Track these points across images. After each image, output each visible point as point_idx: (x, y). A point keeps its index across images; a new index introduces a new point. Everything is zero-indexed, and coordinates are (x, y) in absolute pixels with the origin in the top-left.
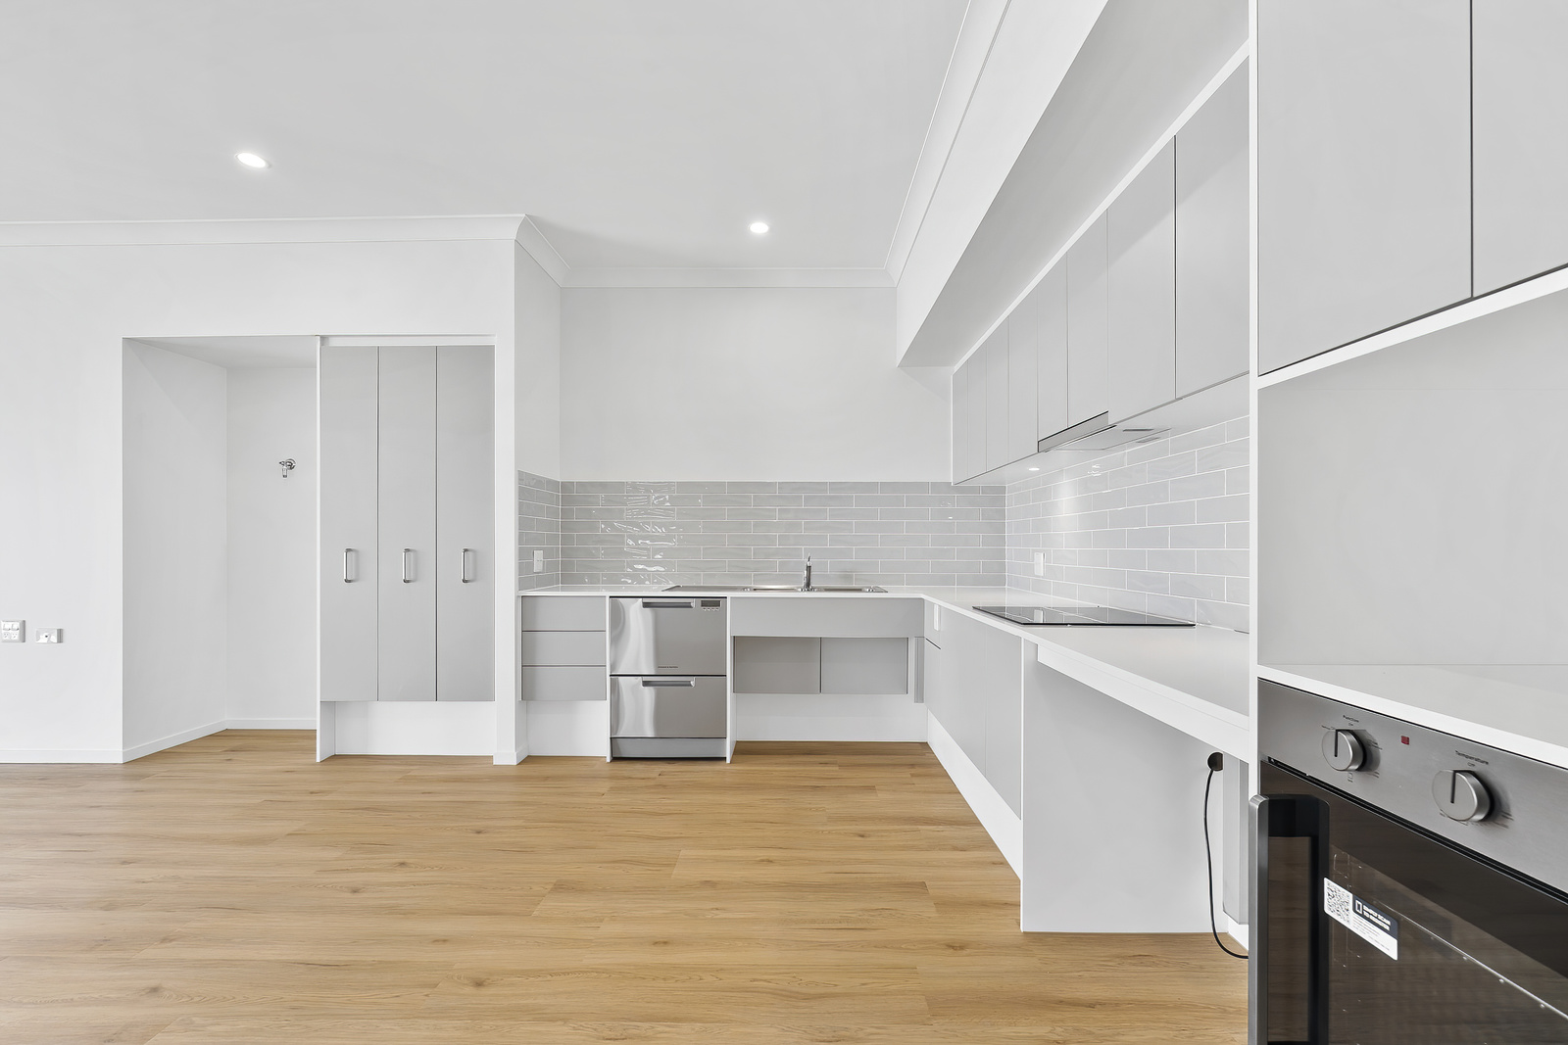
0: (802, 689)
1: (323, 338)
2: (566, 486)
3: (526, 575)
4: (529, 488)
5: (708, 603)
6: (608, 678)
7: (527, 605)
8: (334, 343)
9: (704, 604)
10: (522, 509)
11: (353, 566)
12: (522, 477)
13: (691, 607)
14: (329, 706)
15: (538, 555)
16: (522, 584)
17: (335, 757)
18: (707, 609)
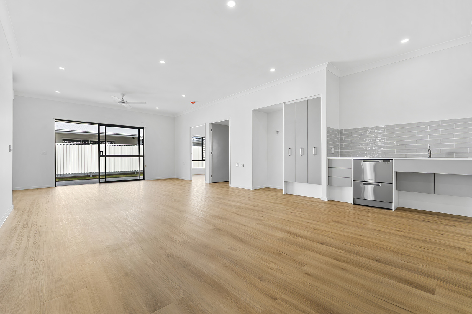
0: (427, 192)
1: (284, 103)
2: (341, 131)
3: (329, 154)
4: (330, 131)
5: (385, 161)
6: (352, 181)
7: (329, 161)
8: (286, 104)
9: (384, 161)
10: (328, 136)
11: (290, 152)
12: (328, 128)
13: (379, 162)
14: (286, 183)
15: (333, 149)
16: (328, 156)
17: (287, 194)
18: (385, 163)
